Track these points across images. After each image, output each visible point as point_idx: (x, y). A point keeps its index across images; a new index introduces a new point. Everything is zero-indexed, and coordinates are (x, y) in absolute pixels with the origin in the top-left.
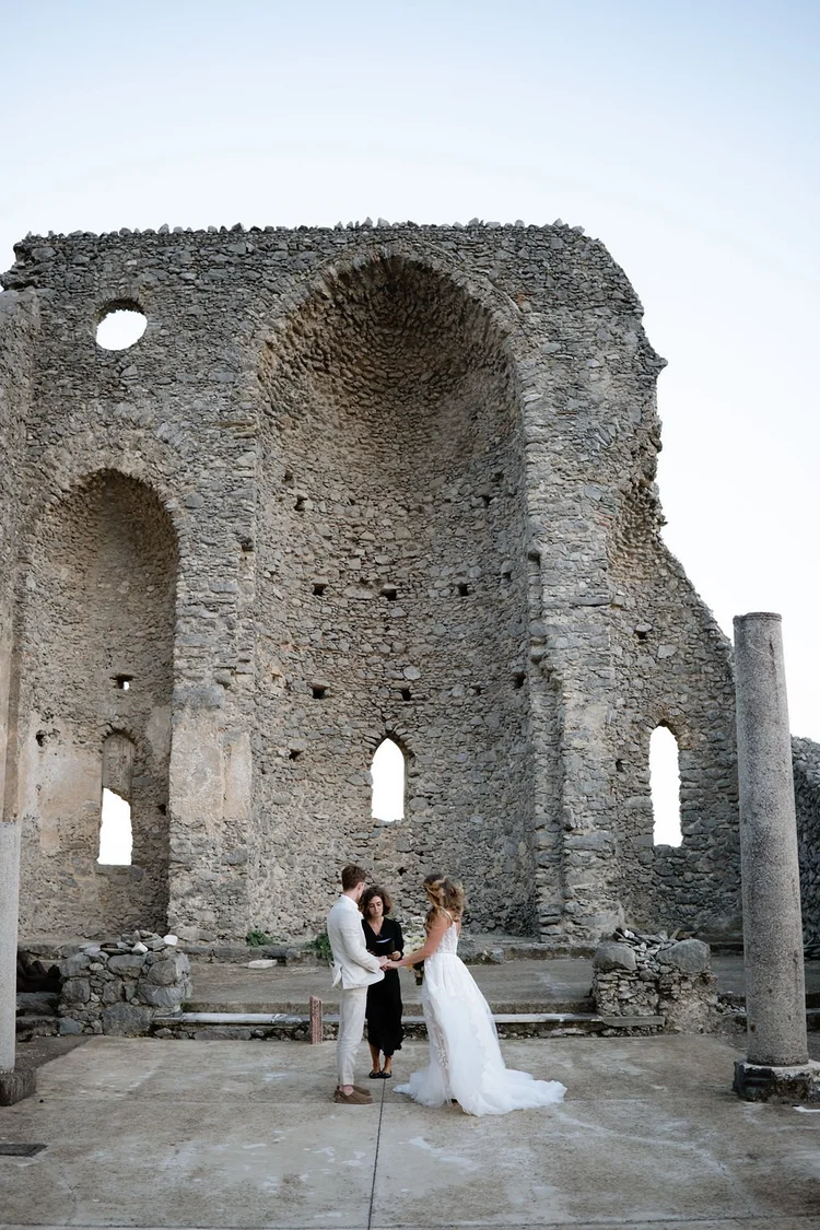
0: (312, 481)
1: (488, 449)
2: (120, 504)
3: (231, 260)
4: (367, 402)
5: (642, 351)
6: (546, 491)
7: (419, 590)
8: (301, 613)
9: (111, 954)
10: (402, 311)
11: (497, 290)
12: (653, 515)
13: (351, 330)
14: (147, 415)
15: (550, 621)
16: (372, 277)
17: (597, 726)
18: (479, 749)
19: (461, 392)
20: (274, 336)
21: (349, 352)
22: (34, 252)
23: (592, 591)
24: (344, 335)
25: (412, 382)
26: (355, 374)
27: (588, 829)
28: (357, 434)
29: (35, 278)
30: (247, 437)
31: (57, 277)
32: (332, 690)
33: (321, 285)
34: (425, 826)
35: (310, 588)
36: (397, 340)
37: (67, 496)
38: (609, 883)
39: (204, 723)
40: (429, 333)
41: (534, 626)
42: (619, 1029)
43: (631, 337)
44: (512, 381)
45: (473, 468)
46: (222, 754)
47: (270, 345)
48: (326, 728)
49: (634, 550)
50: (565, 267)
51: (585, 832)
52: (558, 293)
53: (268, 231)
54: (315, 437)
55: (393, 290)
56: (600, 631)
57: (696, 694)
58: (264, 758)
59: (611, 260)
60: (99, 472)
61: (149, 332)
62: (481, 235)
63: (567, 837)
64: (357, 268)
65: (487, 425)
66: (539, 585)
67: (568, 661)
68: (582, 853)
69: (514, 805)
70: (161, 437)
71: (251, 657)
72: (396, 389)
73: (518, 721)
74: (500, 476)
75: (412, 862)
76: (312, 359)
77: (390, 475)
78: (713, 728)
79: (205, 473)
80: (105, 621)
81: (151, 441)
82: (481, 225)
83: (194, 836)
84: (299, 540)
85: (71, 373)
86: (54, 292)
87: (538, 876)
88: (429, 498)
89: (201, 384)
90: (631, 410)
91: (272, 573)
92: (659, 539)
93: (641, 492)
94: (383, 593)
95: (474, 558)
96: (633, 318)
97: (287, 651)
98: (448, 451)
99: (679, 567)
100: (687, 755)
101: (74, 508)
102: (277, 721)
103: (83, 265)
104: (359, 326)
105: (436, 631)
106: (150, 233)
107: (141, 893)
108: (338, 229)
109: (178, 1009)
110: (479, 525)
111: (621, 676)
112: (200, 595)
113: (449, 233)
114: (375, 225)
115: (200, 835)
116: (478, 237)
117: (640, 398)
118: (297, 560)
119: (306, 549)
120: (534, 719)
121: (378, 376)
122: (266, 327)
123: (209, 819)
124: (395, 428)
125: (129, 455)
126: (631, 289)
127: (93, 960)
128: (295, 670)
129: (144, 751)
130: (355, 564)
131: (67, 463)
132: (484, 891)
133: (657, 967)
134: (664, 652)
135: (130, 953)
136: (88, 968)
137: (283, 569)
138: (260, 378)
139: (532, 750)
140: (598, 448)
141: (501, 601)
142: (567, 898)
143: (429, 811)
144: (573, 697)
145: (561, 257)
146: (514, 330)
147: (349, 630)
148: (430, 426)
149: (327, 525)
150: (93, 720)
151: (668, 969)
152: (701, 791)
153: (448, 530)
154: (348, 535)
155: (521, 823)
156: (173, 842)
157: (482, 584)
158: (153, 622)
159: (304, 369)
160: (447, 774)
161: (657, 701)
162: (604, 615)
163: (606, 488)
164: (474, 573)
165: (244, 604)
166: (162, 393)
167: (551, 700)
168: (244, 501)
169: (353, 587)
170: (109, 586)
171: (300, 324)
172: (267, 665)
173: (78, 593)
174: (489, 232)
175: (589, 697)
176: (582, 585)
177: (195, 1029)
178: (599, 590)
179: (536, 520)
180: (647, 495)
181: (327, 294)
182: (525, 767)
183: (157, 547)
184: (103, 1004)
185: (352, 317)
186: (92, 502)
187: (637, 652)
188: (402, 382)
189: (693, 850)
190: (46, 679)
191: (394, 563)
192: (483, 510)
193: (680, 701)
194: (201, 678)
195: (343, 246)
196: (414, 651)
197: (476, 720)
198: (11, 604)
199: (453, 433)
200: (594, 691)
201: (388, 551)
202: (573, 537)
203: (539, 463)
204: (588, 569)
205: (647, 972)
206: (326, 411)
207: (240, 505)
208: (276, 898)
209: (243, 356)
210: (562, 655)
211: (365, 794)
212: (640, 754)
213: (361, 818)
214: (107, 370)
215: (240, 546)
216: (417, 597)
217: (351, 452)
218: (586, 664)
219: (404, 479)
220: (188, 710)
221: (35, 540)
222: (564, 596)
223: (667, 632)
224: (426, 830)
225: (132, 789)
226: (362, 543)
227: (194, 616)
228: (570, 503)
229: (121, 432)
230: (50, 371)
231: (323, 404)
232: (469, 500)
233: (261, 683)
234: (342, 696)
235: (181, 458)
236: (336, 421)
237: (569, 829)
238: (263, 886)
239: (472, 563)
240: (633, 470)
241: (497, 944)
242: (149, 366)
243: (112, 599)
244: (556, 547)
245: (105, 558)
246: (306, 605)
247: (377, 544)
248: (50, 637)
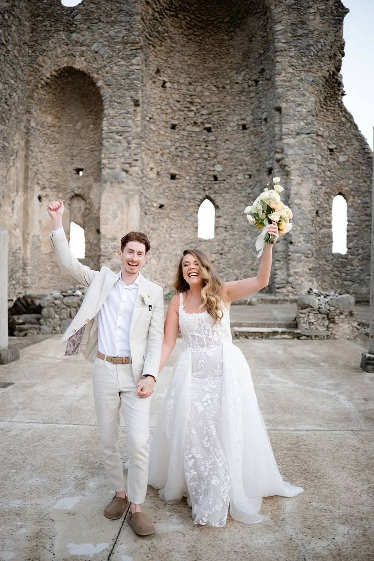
0: (170, 73)
1: (257, 57)
2: (75, 84)
4: (197, 33)
5: (337, 5)
6: (285, 76)
7: (222, 127)
8: (165, 138)
9: (65, 296)
12: (339, 90)
14: (87, 39)
15: (285, 141)
17: (307, 193)
19: (244, 27)
21: (188, 7)
23: (307, 127)
25: (220, 22)
26: (191, 19)
27: (300, 243)
28: (193, 49)
30: (136, 49)
32: (180, 176)
34: (223, 241)
35: (169, 126)
37: (49, 81)
38: (310, 269)
39: (117, 190)
41: (278, 143)
42: (308, 336)
44: (269, 20)
45: (250, 66)
46: (125, 205)
47: (147, 3)
48: (176, 194)
49: (329, 108)
51: (299, 245)
54: (171, 51)
56: (310, 146)
57: (357, 180)
58: (146, 207)
60: (64, 68)
63: (290, 247)
65: (257, 44)
66: (281, 123)
67: (294, 161)
68: (297, 255)
70: (94, 50)
71: (139, 158)
72: (212, 27)
74: (263, 70)
75: (217, 258)
76: (170, 11)
77: (209, 70)
78: (365, 197)
79: (116, 68)
80: (70, 142)
81: (89, 52)
83: (112, 244)
84: (163, 102)
85: (49, 19)
87: (276, 265)
88: (228, 82)
89: (113, 23)
90: (330, 35)
91: (150, 118)
92: (342, 103)
93: (333, 78)
94: (205, 129)
95: (250, 111)
97: (158, 156)
98: (239, 56)
99: (351, 117)
100: (351, 210)
101: (53, 87)
102: (153, 190)
105: (230, 147)
110: (252, 95)
111: (320, 170)
112: (114, 128)
115: (115, 243)
117: (334, 29)
118: (163, 112)
119: (167, 107)
121: (203, 20)
123: (119, 235)
124: (211, 46)
125: (78, 59)
127: (56, 299)
128: (161, 165)
129: (89, 204)
130: (191, 114)
131: (49, 64)
133: (328, 308)
134: (342, 159)
135: (73, 295)
136: (53, 303)
137: (156, 116)
138: (142, 20)
140: (312, 54)
141: (262, 133)
142: (289, 275)
143: (226, 234)
144: (295, 178)
147: (188, 147)
148: (229, 45)
149: (177, 95)
150: (65, 190)
151: (334, 309)
152: (357, 227)
153: (238, 98)
154: (188, 100)
156: (102, 246)
157: (253, 124)
158: (93, 142)
159: (166, 16)
160: (235, 217)
161: (337, 183)
162: (312, 138)
163: (315, 75)
164: (249, 119)
165: (135, 133)
166: (94, 28)
167: (285, 180)
168: (135, 82)
169: (190, 126)
170: (71, 125)
172: (147, 163)
173: (56, 129)
175: (303, 179)
176: (302, 123)
178: (310, 126)
179: (280, 90)
180: (337, 80)
183: (94, 105)
184: (61, 319)
186: (62, 84)
187: (329, 159)
188: (215, 23)
189: (352, 255)
190: (42, 170)
191: (210, 114)
192: (255, 87)
193: (348, 184)
194: (115, 168)
196: (220, 157)
197: (249, 190)
198: (23, 134)
199: (240, 48)
200: (306, 176)
201: (208, 108)
202: (298, 99)
203: (282, 61)
204: (305, 116)
205: (324, 310)
206: (177, 38)
207: (133, 83)
208: (152, 274)
209: (134, 8)
210: (291, 158)
211: (195, 225)
212: (328, 209)
213: (193, 237)
214: (66, 17)
215: (133, 104)
216: (221, 131)
217: (190, 59)
218: (303, 163)
219: (216, 72)
220: (108, 184)
221: (34, 102)
222: (292, 129)
223: (344, 149)
224: (224, 243)
225: (84, 222)
226: (195, 104)
227: (111, 138)
228: (297, 82)
229: (74, 48)
230: (39, 18)
231: (175, 34)
232: (248, 83)
233: (145, 172)
234: (185, 178)
235: (104, 60)
236: (182, 43)
237: (291, 243)
238: (146, 268)
239: (248, 114)
240: (329, 66)
241: (255, 297)
242: (88, 14)
243: (73, 131)
244: (289, 104)
245: (69, 111)
246: (167, 134)
247: (202, 105)
248: (43, 150)
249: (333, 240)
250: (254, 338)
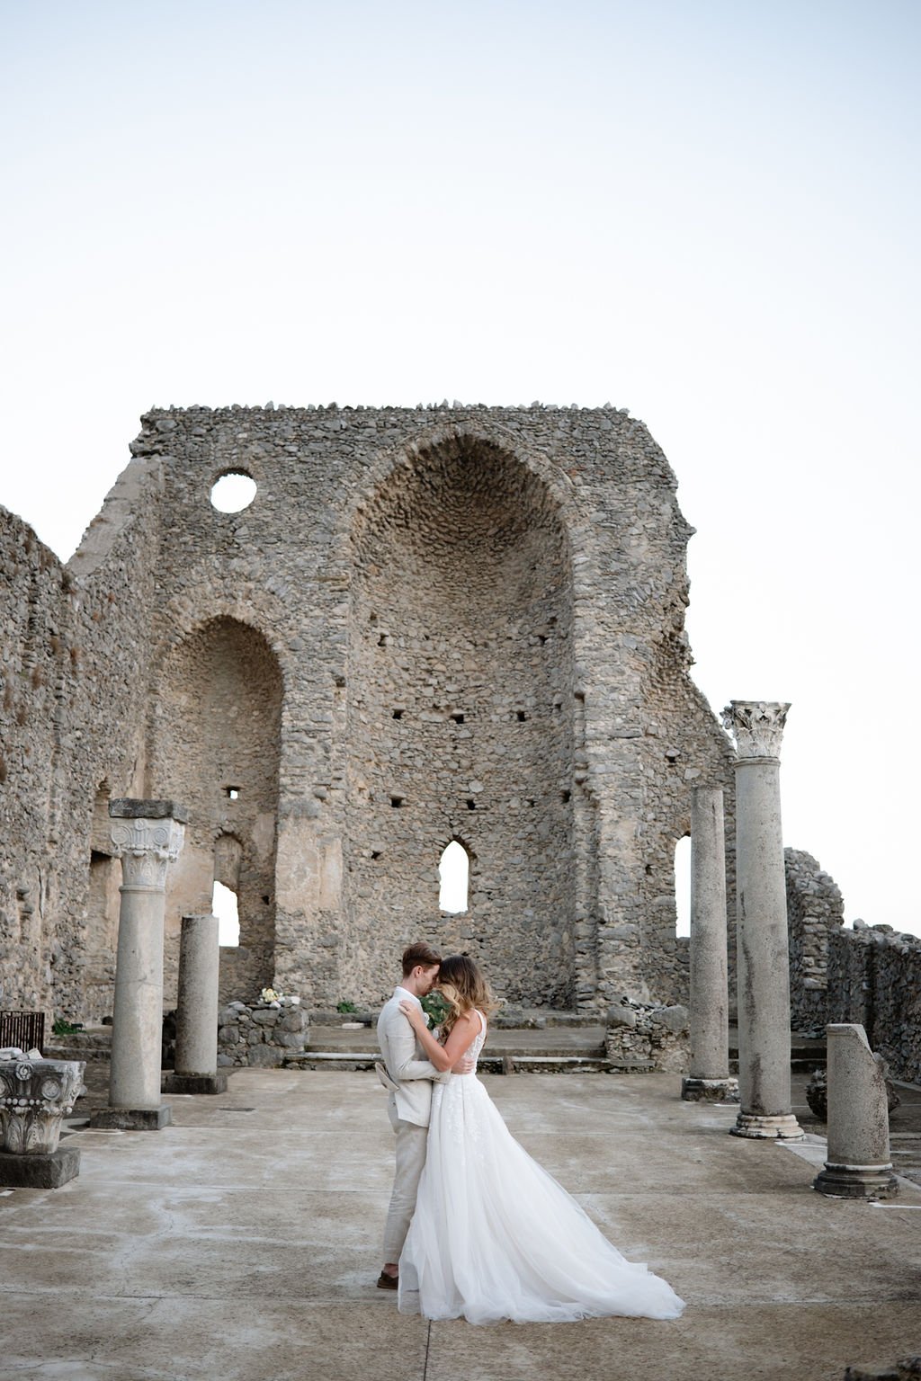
0: (393, 620)
1: (544, 596)
2: (231, 643)
3: (328, 435)
4: (441, 552)
5: (676, 521)
6: (591, 641)
7: (483, 715)
8: (383, 735)
9: (254, 1009)
10: (472, 478)
11: (554, 466)
12: (683, 658)
13: (429, 493)
14: (257, 570)
15: (591, 750)
16: (448, 450)
17: (628, 838)
18: (532, 853)
19: (522, 546)
20: (364, 504)
21: (426, 511)
22: (158, 423)
23: (627, 726)
24: (422, 497)
25: (480, 535)
26: (431, 529)
27: (618, 923)
28: (432, 579)
29: (159, 447)
30: (341, 591)
31: (178, 446)
32: (408, 801)
33: (403, 459)
34: (485, 917)
35: (390, 713)
36: (468, 501)
37: (189, 637)
38: (635, 967)
39: (305, 831)
40: (495, 496)
41: (579, 753)
42: (621, 1068)
43: (666, 509)
44: (565, 543)
45: (531, 611)
46: (319, 856)
47: (361, 511)
48: (402, 834)
49: (666, 687)
50: (612, 445)
51: (616, 925)
52: (606, 469)
53: (360, 409)
54: (396, 582)
55: (465, 461)
56: (632, 759)
58: (351, 858)
59: (652, 440)
60: (216, 618)
61: (259, 498)
62: (541, 416)
63: (601, 929)
64: (435, 445)
65: (543, 575)
66: (583, 719)
67: (605, 784)
68: (613, 942)
69: (560, 901)
70: (269, 590)
71: (343, 776)
72: (466, 542)
73: (564, 831)
74: (554, 620)
75: (473, 947)
76: (395, 518)
77: (460, 614)
79: (306, 621)
80: (217, 741)
81: (260, 592)
82: (541, 407)
83: (296, 923)
84: (381, 672)
85: (192, 532)
86: (176, 460)
87: (577, 960)
88: (493, 635)
89: (302, 544)
90: (665, 572)
91: (359, 702)
92: (689, 678)
93: (672, 640)
94: (453, 717)
95: (531, 689)
96: (669, 492)
97: (371, 767)
98: (512, 593)
99: (705, 702)
101: (194, 646)
102: (362, 827)
103: (201, 436)
104: (436, 490)
105: (497, 751)
106: (258, 409)
107: (246, 970)
108: (420, 409)
109: (302, 1049)
110: (536, 661)
111: (652, 795)
112: (302, 724)
113: (514, 414)
114: (451, 406)
115: (300, 922)
116: (538, 418)
117: (672, 561)
118: (380, 689)
119: (387, 680)
120: (577, 831)
121: (450, 531)
122: (357, 495)
123: (308, 909)
124: (465, 574)
125: (241, 603)
126: (668, 466)
127: (241, 1013)
128: (377, 783)
129: (250, 851)
130: (429, 692)
131: (190, 610)
132: (534, 973)
133: (650, 1025)
134: (690, 774)
135: (268, 1008)
136: (237, 1019)
137: (368, 698)
138: (352, 539)
139: (575, 856)
140: (635, 604)
141: (552, 728)
142: (599, 978)
143: (489, 904)
144: (608, 813)
145: (608, 436)
146: (567, 502)
147: (423, 749)
148: (495, 573)
149: (405, 658)
150: (206, 824)
151: (659, 1026)
153: (510, 665)
154: (424, 666)
155: (565, 916)
156: (278, 927)
157: (537, 712)
158: (258, 741)
159: (388, 526)
160: (505, 873)
161: (682, 816)
162: (636, 746)
163: (640, 639)
164: (530, 702)
165: (338, 731)
166: (270, 551)
167: (591, 815)
168: (338, 645)
169: (427, 712)
170: (220, 710)
171: (386, 491)
172: (356, 782)
173: (195, 716)
174: (548, 413)
175: (622, 814)
176: (619, 720)
177: (315, 1063)
178: (633, 725)
179: (581, 665)
180: (678, 642)
181: (409, 465)
182: (569, 870)
183: (262, 678)
184: (248, 1045)
185: (430, 483)
186: (209, 641)
187: (667, 774)
188: (472, 535)
190: (169, 790)
191: (462, 691)
192: (539, 648)
194: (302, 793)
195: (424, 426)
196: (479, 768)
197: (530, 828)
198: (144, 729)
199: (515, 580)
200: (627, 809)
201: (457, 681)
202: (612, 680)
203: (586, 616)
204: (624, 707)
205: (644, 1029)
206: (406, 560)
207: (336, 649)
208: (360, 975)
209: (338, 520)
210: (601, 778)
211: (435, 889)
212: (667, 860)
213: (430, 910)
214: (223, 530)
215: (335, 683)
216: (481, 721)
217: (427, 594)
218: (620, 786)
219: (472, 618)
220: (291, 819)
221: (162, 673)
222: (603, 730)
223: (693, 757)
224: (486, 920)
225: (240, 882)
226: (435, 674)
227: (296, 741)
228: (610, 651)
229: (235, 584)
230: (174, 529)
231: (404, 555)
232: (527, 639)
233: (350, 796)
234: (417, 805)
235: (286, 607)
236: (414, 568)
237: (603, 922)
238: (350, 965)
239: (529, 694)
240: (664, 624)
241: (542, 1015)
242: (259, 527)
243: (223, 721)
244: (597, 688)
245: (217, 687)
246: (387, 728)
247: (448, 675)
248: (173, 755)
249: (678, 915)
250: (542, 1072)
